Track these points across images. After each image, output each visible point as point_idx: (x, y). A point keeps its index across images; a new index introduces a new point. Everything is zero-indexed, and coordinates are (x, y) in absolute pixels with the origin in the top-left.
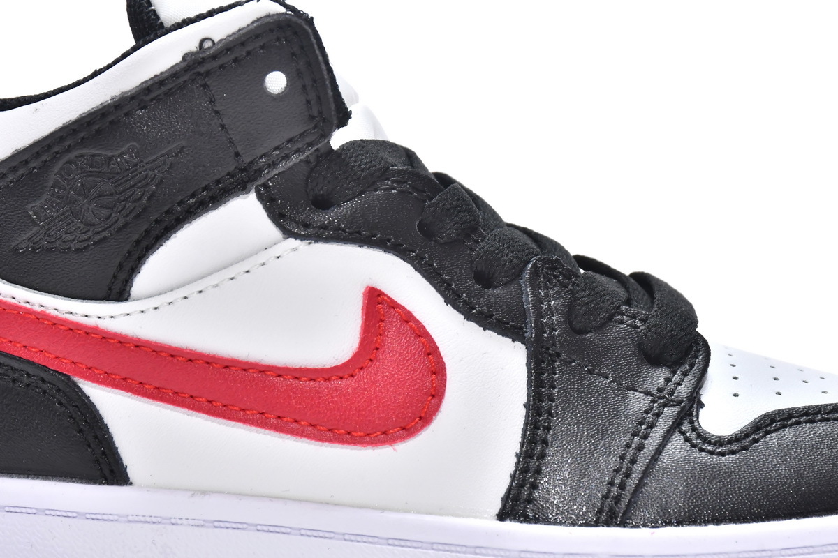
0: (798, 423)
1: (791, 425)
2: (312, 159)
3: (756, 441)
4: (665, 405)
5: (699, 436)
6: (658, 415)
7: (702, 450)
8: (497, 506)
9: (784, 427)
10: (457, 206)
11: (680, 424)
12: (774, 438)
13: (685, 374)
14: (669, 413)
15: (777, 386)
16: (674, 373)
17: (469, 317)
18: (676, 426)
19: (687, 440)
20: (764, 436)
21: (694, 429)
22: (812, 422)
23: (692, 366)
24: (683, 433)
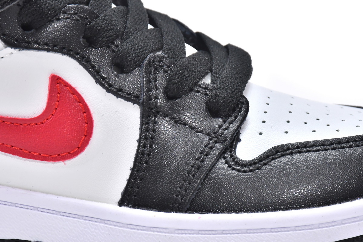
0: (292, 153)
1: (288, 154)
2: (21, 3)
3: (265, 164)
4: (216, 142)
5: (234, 160)
6: (211, 148)
7: (234, 169)
8: (119, 197)
9: (283, 155)
10: (104, 28)
11: (225, 152)
12: (275, 162)
13: (231, 123)
14: (219, 147)
15: (287, 127)
16: (225, 122)
17: (109, 91)
18: (222, 154)
19: (227, 162)
20: (271, 161)
21: (232, 156)
22: (300, 152)
23: (236, 118)
24: (225, 158)
